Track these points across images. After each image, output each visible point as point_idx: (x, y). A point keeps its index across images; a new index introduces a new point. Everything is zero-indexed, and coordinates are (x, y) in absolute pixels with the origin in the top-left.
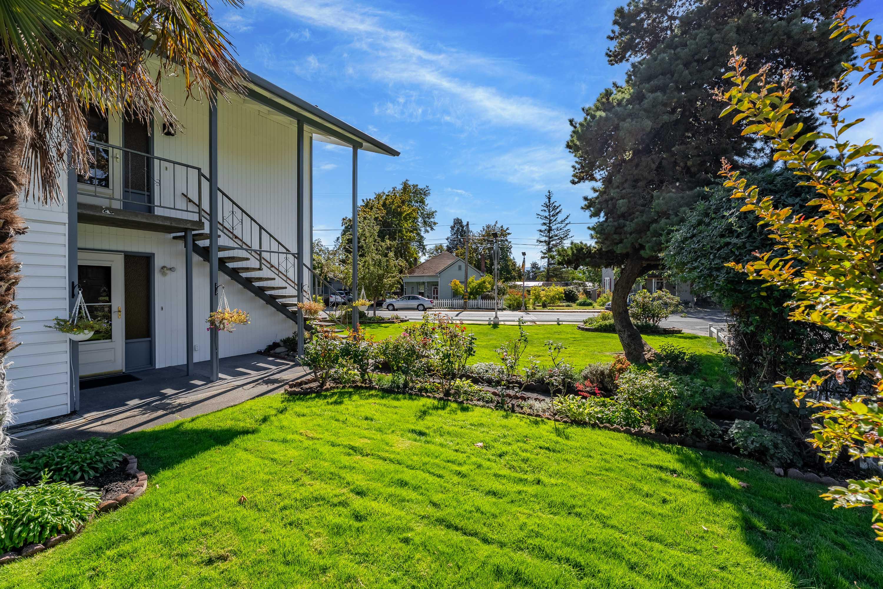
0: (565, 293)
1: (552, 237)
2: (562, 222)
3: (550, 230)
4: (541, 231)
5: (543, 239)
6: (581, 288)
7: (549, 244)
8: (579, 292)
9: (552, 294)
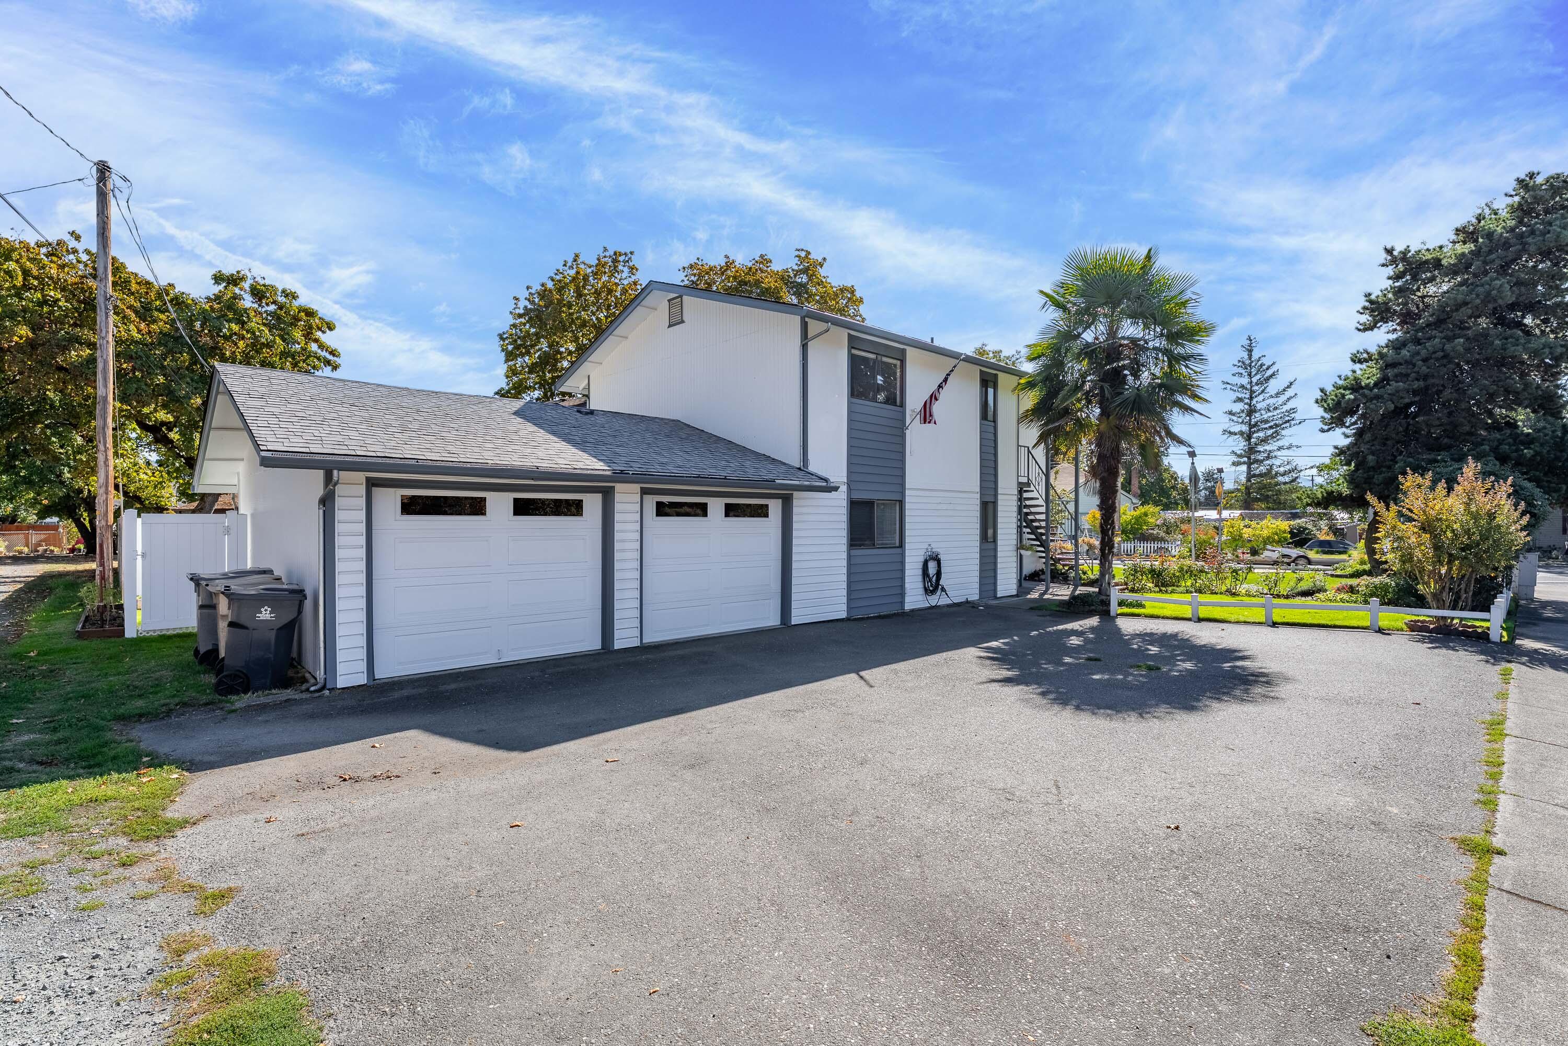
0: (1291, 532)
1: (1256, 425)
2: (1278, 395)
3: (1251, 411)
4: (1231, 413)
5: (1237, 428)
6: (1323, 524)
7: (1249, 438)
8: (1320, 529)
9: (1265, 533)
